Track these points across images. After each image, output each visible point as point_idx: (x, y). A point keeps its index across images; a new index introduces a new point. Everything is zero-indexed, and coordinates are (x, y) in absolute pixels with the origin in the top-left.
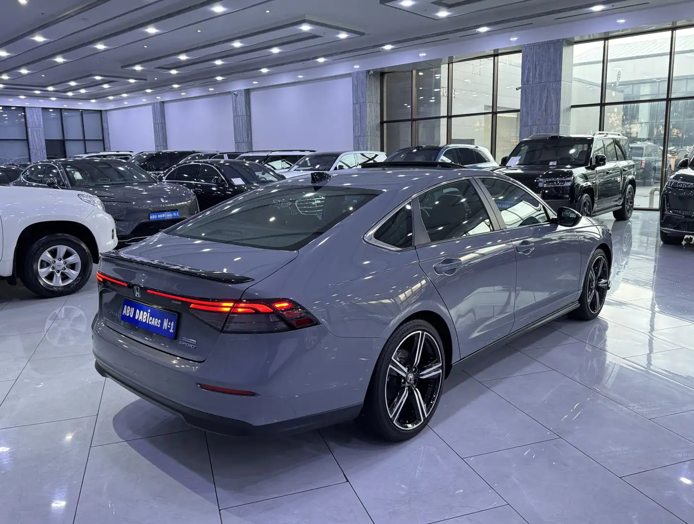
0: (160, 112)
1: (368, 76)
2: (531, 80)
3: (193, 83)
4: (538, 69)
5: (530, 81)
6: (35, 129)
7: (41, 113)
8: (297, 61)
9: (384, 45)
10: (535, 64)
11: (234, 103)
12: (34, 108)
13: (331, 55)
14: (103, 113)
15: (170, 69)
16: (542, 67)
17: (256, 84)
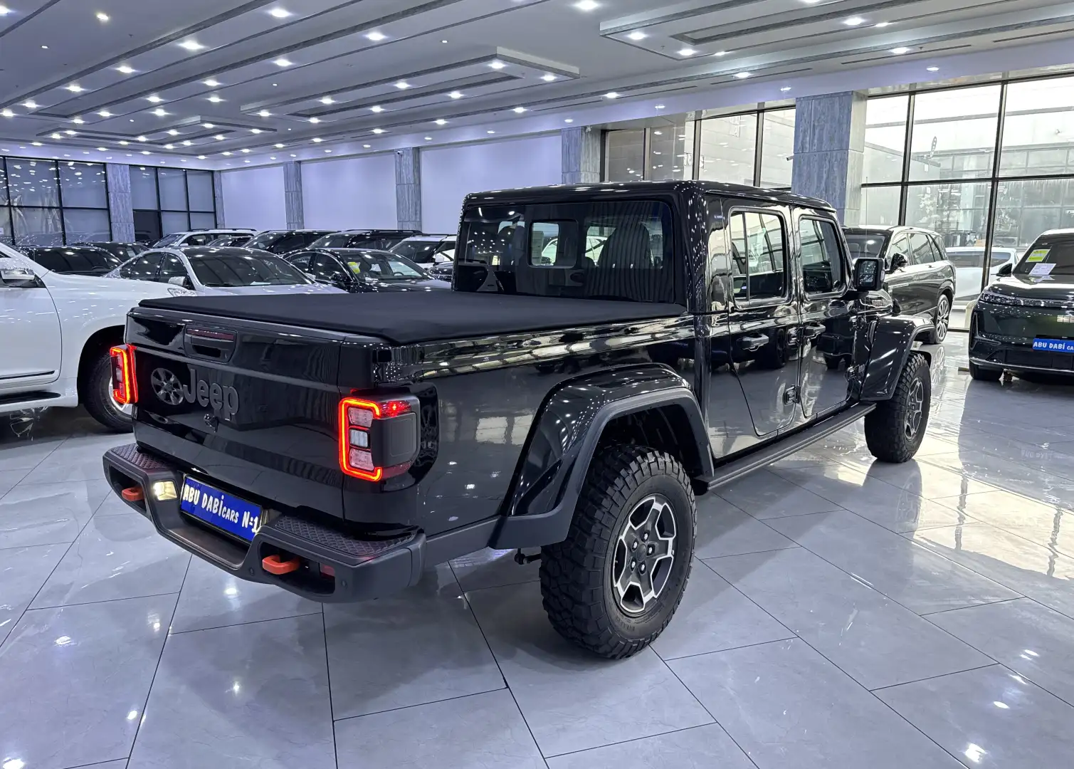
0: (294, 175)
1: (584, 134)
2: (807, 146)
3: (342, 136)
4: (817, 131)
5: (806, 148)
6: (120, 194)
7: (128, 173)
8: (486, 111)
9: (606, 92)
10: (814, 125)
11: (398, 165)
12: (118, 166)
13: (534, 103)
14: (215, 174)
15: (309, 116)
16: (822, 129)
17: (429, 141)
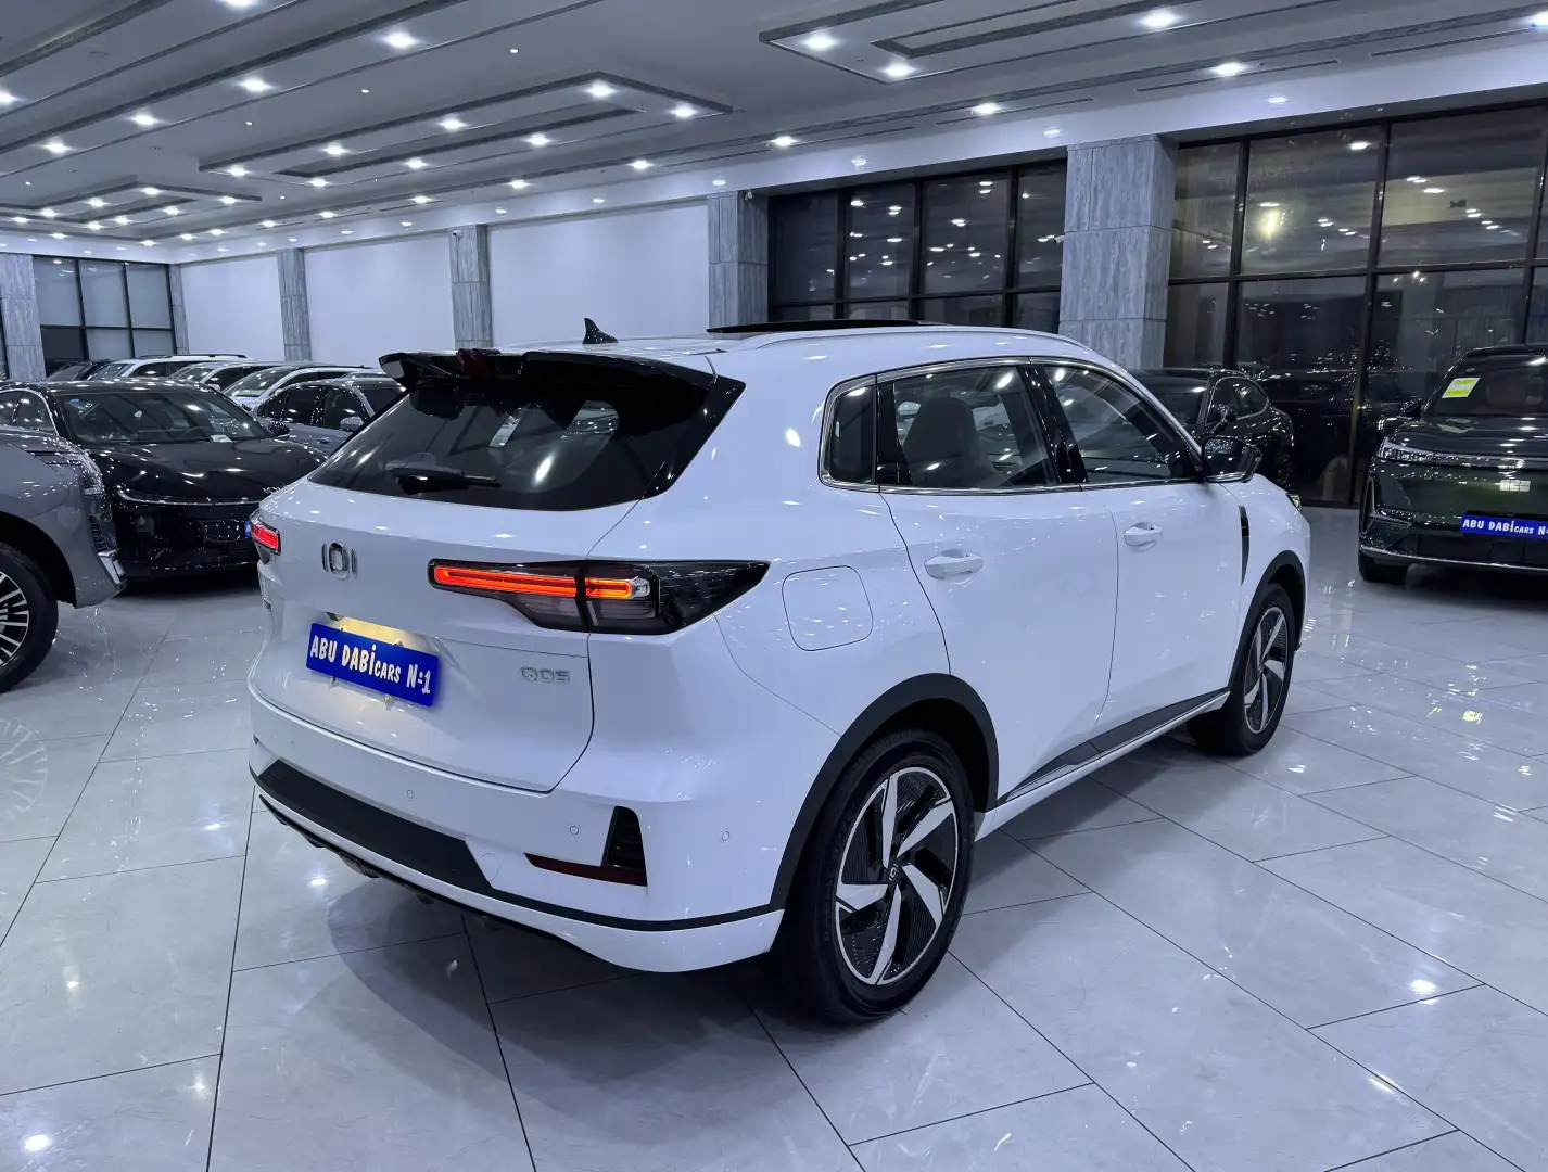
0: (295, 270)
1: (742, 203)
2: (1086, 221)
3: (364, 208)
4: (1101, 198)
5: (1084, 224)
6: (18, 303)
7: (31, 267)
8: (589, 166)
9: (774, 136)
10: (1096, 188)
11: (454, 252)
12: (15, 257)
13: (662, 155)
14: (172, 269)
15: (310, 175)
16: (1110, 195)
17: (503, 214)
